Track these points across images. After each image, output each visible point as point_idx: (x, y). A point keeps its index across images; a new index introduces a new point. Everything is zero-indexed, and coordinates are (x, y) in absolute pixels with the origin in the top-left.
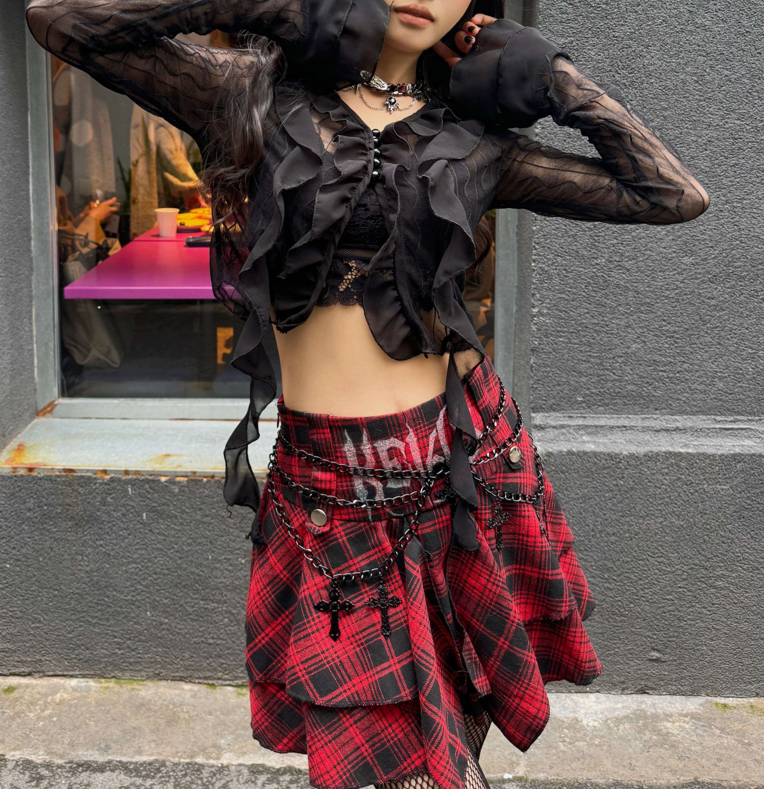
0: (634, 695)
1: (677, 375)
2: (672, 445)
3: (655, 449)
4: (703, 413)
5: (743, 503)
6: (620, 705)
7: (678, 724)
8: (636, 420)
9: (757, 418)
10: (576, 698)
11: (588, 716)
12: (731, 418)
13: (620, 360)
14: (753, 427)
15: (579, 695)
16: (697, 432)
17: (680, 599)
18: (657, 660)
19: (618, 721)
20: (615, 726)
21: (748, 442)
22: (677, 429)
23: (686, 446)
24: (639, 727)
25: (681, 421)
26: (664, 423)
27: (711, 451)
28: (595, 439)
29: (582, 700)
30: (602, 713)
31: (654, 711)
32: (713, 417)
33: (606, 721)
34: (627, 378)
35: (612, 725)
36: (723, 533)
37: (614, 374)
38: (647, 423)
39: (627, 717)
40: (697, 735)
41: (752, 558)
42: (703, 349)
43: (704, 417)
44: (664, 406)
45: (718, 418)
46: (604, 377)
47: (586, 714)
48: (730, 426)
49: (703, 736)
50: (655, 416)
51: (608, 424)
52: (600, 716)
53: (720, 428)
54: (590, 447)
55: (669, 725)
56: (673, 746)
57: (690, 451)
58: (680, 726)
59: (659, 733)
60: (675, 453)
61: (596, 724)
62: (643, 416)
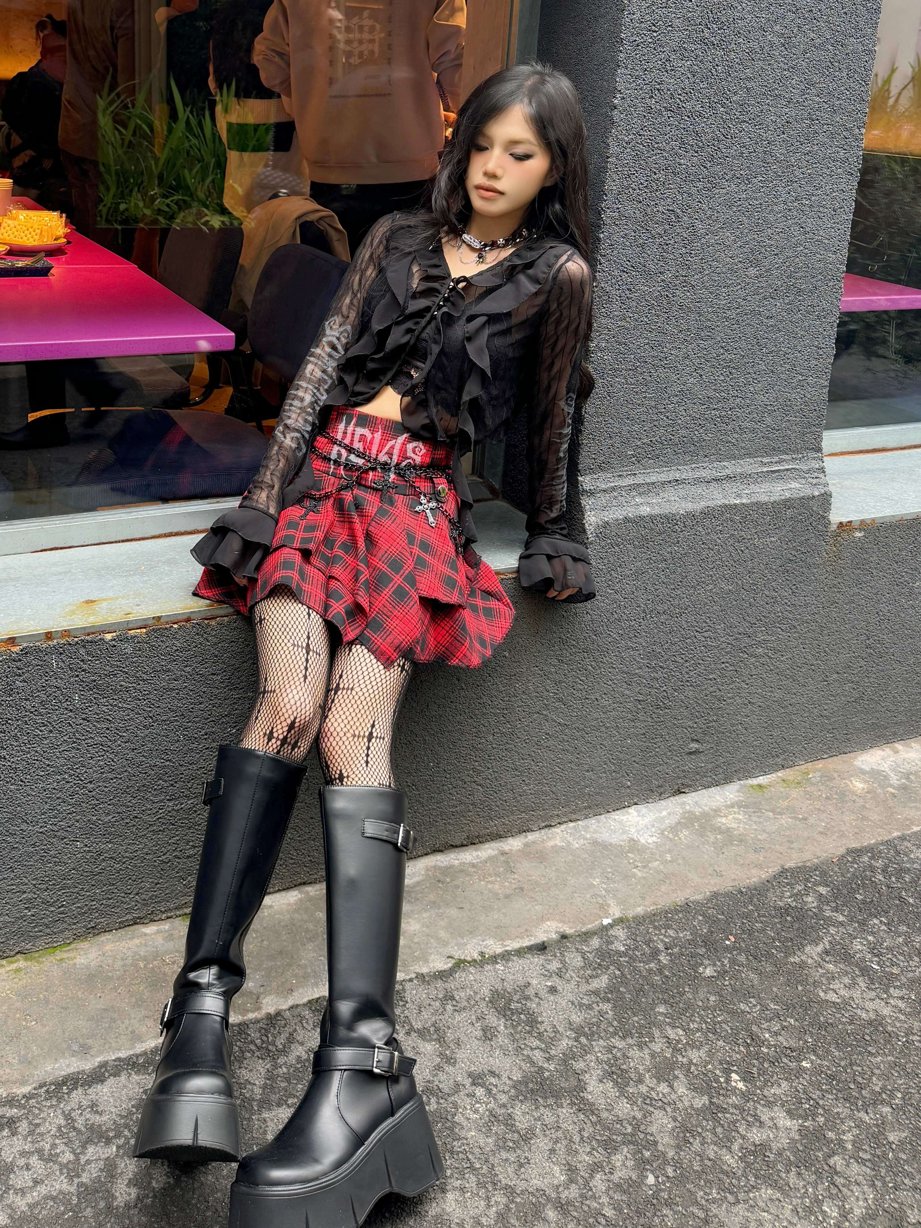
0: (671, 798)
1: (729, 413)
2: (725, 497)
3: (711, 504)
4: (749, 455)
5: (789, 556)
6: (664, 813)
7: (731, 817)
8: (686, 473)
9: (800, 456)
10: (617, 817)
11: (641, 833)
12: (776, 459)
13: (675, 400)
14: (797, 467)
15: (618, 812)
16: (745, 478)
17: (723, 676)
18: (696, 752)
19: (675, 829)
20: (675, 836)
21: (794, 485)
22: (728, 477)
23: (739, 496)
24: (697, 830)
25: (730, 468)
26: (714, 472)
27: (764, 498)
28: (649, 500)
29: (624, 818)
30: (653, 826)
31: (700, 810)
32: (759, 459)
33: (663, 834)
34: (680, 422)
35: (671, 836)
36: (767, 593)
37: (668, 417)
38: (697, 474)
39: (679, 823)
40: (755, 823)
41: (791, 616)
42: (756, 379)
43: (752, 461)
44: (713, 451)
45: (765, 460)
46: (656, 423)
47: (638, 831)
48: (777, 468)
49: (760, 822)
50: (705, 465)
51: (660, 479)
52: (653, 830)
53: (767, 472)
54: (645, 510)
55: (724, 820)
56: (741, 841)
57: (744, 501)
58: (734, 818)
59: (718, 830)
60: (731, 506)
61: (654, 839)
62: (693, 466)
